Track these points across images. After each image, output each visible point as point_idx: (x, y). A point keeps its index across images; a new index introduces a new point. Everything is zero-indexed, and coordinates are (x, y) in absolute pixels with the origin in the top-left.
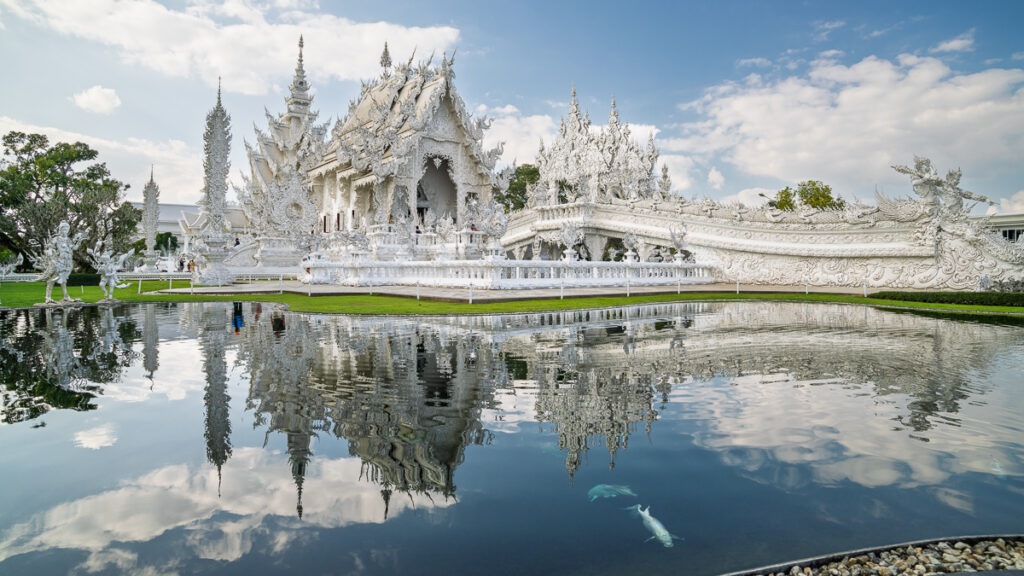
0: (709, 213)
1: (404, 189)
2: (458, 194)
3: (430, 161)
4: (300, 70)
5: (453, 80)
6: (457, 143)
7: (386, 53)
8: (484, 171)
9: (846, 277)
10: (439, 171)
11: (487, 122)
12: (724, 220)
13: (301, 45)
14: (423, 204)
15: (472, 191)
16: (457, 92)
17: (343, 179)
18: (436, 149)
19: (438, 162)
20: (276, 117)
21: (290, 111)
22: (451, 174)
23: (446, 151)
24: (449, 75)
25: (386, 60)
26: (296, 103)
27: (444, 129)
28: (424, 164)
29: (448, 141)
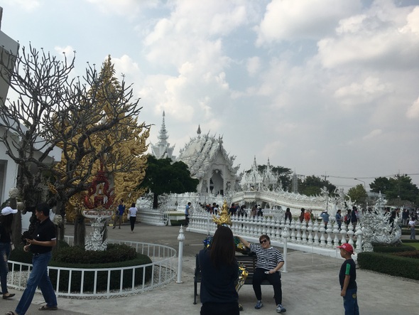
1: (206, 181)
2: (224, 182)
3: (214, 171)
4: (164, 126)
5: (222, 144)
6: (224, 165)
7: (199, 129)
8: (232, 174)
10: (217, 174)
11: (234, 158)
13: (164, 115)
14: (212, 185)
15: (228, 181)
16: (223, 148)
18: (216, 167)
19: (217, 171)
21: (159, 142)
22: (221, 176)
23: (220, 168)
24: (221, 142)
25: (199, 132)
26: (162, 138)
27: (219, 160)
28: (212, 173)
29: (221, 164)
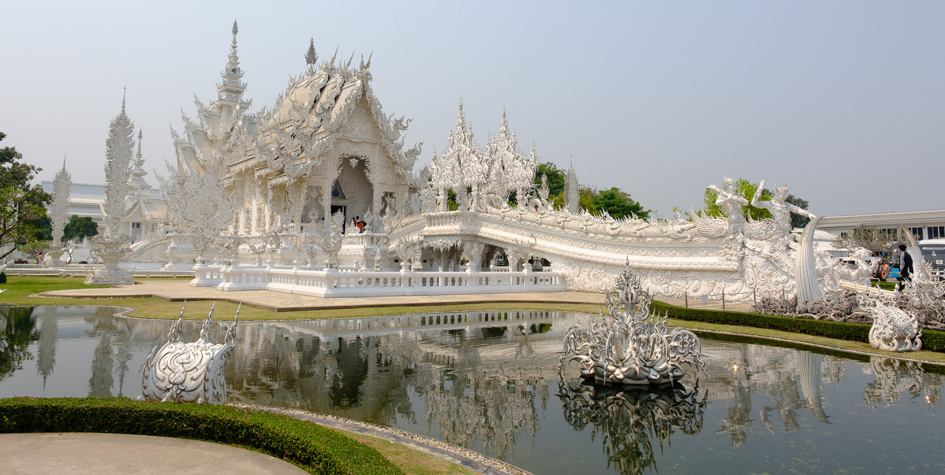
0: (561, 225)
1: (319, 188)
2: (374, 194)
3: (346, 161)
4: (234, 58)
5: (370, 83)
6: (375, 144)
7: (312, 50)
8: (401, 171)
9: (670, 288)
11: (404, 124)
12: (575, 232)
13: (235, 31)
14: (340, 202)
15: (388, 191)
16: (373, 94)
17: (260, 177)
18: (351, 150)
19: (354, 162)
20: (207, 105)
21: (220, 99)
22: (367, 174)
23: (362, 151)
24: (366, 78)
25: (311, 57)
26: (227, 90)
27: (360, 129)
28: (339, 164)
29: (365, 142)
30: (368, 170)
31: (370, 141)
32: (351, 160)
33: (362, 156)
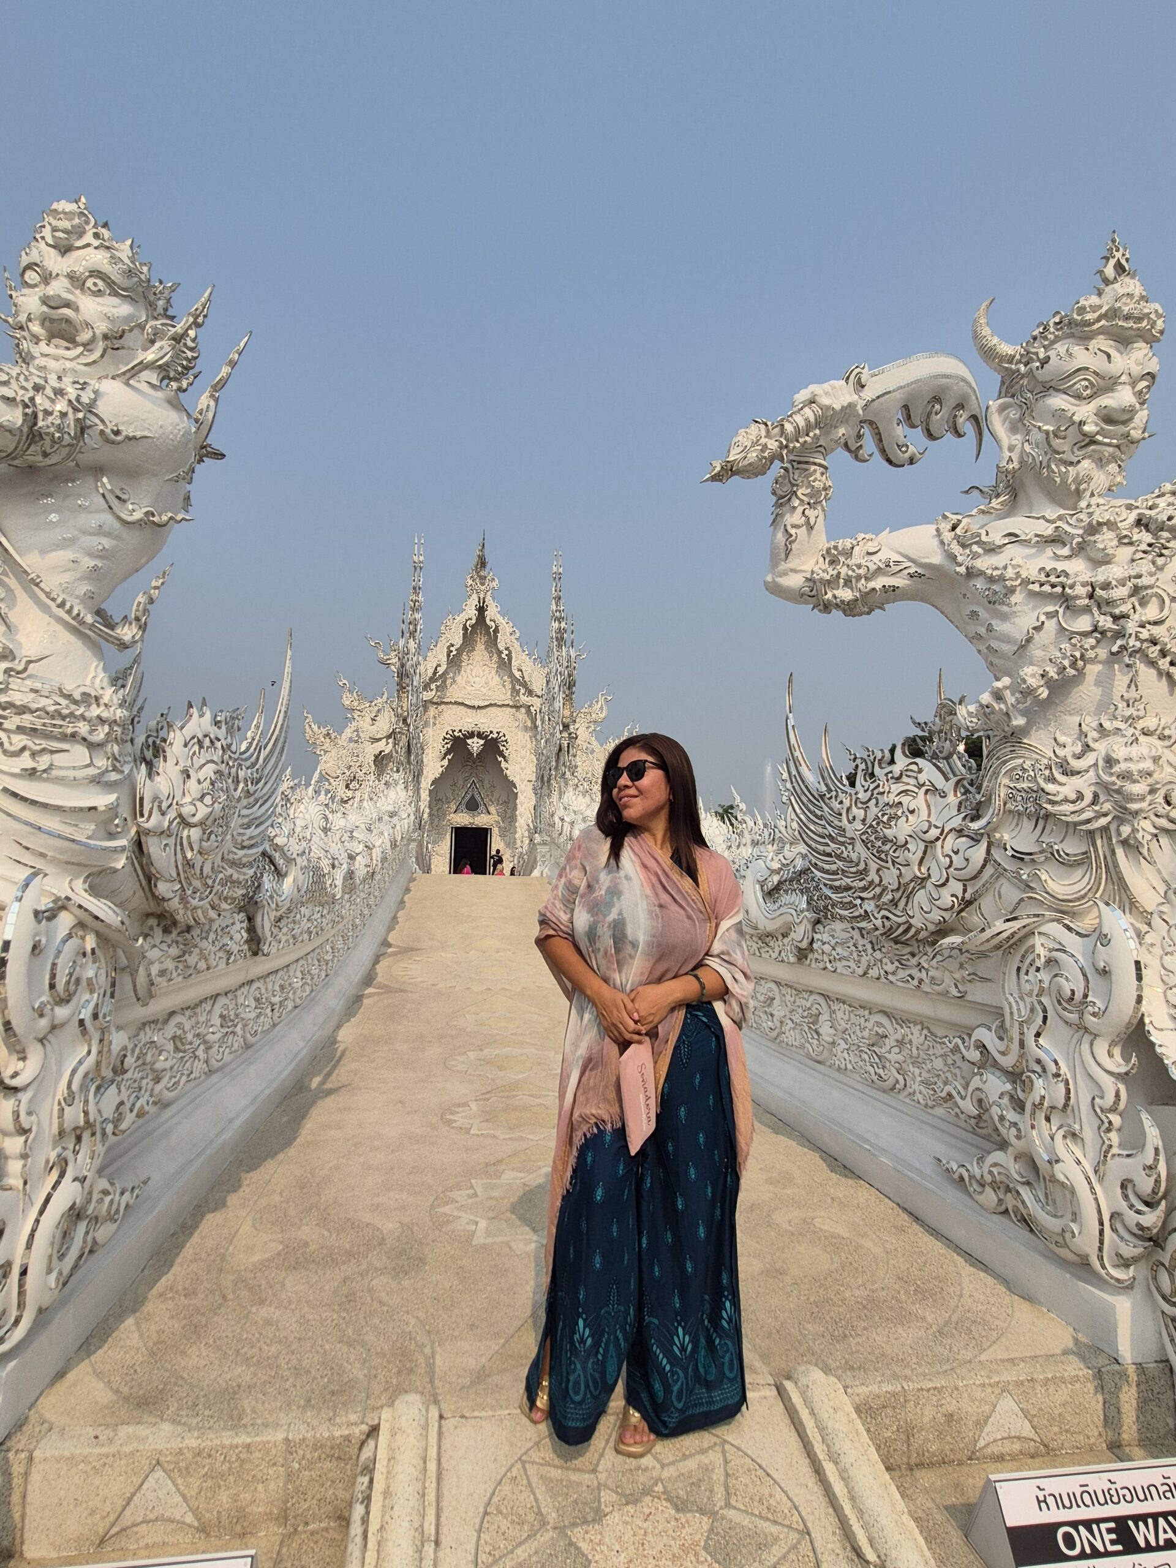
2: (518, 801)
3: (457, 744)
6: (517, 707)
19: (475, 745)
22: (503, 765)
23: (491, 722)
28: (443, 750)
29: (495, 705)
30: (504, 757)
31: (506, 703)
32: (469, 741)
33: (491, 732)
